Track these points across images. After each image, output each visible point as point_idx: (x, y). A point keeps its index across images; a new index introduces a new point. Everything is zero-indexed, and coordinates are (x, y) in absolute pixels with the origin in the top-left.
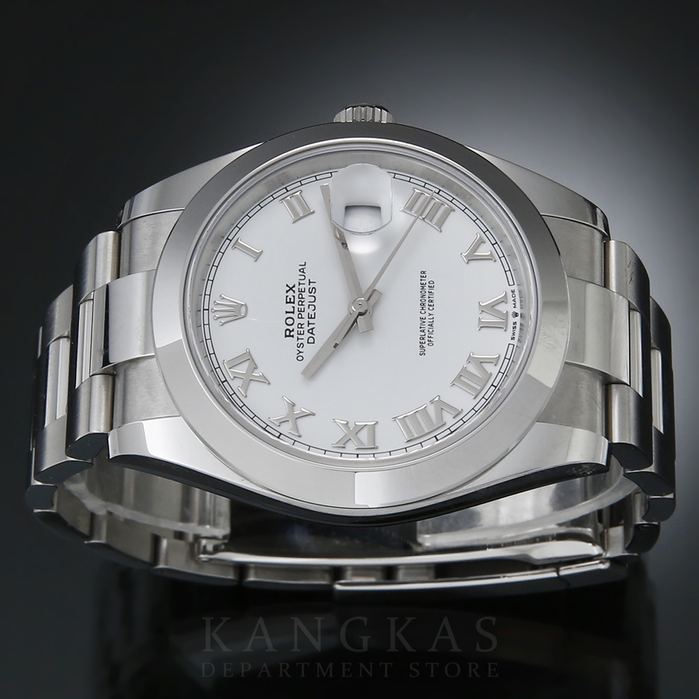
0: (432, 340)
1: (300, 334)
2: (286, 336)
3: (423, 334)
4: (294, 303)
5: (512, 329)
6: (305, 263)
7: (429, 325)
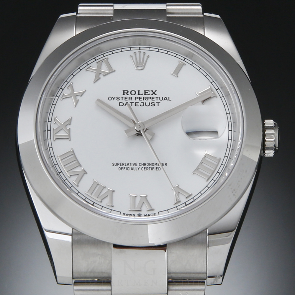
0: (123, 169)
1: (125, 98)
2: (124, 91)
3: (126, 165)
4: (145, 94)
5: (130, 214)
6: (171, 100)
7: (132, 168)
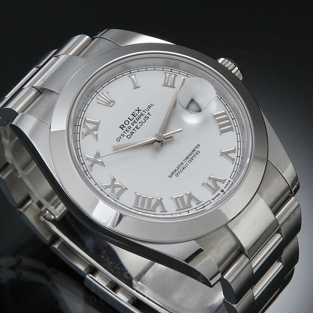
1: (127, 131)
2: (120, 127)
4: (135, 117)
5: (216, 196)
6: (153, 105)
7: (183, 168)
